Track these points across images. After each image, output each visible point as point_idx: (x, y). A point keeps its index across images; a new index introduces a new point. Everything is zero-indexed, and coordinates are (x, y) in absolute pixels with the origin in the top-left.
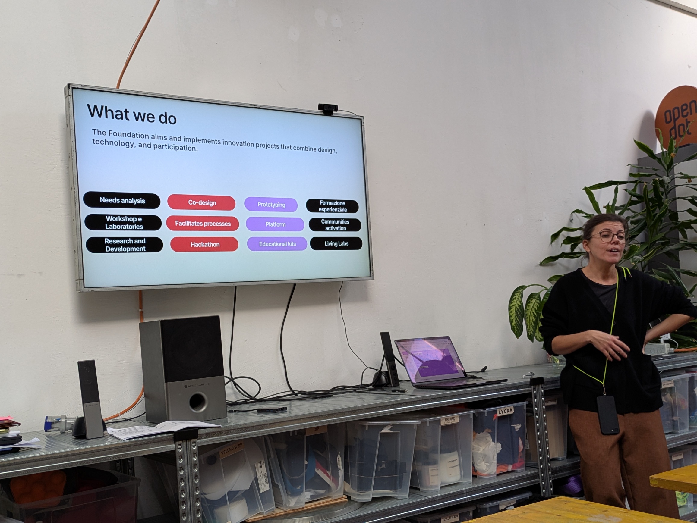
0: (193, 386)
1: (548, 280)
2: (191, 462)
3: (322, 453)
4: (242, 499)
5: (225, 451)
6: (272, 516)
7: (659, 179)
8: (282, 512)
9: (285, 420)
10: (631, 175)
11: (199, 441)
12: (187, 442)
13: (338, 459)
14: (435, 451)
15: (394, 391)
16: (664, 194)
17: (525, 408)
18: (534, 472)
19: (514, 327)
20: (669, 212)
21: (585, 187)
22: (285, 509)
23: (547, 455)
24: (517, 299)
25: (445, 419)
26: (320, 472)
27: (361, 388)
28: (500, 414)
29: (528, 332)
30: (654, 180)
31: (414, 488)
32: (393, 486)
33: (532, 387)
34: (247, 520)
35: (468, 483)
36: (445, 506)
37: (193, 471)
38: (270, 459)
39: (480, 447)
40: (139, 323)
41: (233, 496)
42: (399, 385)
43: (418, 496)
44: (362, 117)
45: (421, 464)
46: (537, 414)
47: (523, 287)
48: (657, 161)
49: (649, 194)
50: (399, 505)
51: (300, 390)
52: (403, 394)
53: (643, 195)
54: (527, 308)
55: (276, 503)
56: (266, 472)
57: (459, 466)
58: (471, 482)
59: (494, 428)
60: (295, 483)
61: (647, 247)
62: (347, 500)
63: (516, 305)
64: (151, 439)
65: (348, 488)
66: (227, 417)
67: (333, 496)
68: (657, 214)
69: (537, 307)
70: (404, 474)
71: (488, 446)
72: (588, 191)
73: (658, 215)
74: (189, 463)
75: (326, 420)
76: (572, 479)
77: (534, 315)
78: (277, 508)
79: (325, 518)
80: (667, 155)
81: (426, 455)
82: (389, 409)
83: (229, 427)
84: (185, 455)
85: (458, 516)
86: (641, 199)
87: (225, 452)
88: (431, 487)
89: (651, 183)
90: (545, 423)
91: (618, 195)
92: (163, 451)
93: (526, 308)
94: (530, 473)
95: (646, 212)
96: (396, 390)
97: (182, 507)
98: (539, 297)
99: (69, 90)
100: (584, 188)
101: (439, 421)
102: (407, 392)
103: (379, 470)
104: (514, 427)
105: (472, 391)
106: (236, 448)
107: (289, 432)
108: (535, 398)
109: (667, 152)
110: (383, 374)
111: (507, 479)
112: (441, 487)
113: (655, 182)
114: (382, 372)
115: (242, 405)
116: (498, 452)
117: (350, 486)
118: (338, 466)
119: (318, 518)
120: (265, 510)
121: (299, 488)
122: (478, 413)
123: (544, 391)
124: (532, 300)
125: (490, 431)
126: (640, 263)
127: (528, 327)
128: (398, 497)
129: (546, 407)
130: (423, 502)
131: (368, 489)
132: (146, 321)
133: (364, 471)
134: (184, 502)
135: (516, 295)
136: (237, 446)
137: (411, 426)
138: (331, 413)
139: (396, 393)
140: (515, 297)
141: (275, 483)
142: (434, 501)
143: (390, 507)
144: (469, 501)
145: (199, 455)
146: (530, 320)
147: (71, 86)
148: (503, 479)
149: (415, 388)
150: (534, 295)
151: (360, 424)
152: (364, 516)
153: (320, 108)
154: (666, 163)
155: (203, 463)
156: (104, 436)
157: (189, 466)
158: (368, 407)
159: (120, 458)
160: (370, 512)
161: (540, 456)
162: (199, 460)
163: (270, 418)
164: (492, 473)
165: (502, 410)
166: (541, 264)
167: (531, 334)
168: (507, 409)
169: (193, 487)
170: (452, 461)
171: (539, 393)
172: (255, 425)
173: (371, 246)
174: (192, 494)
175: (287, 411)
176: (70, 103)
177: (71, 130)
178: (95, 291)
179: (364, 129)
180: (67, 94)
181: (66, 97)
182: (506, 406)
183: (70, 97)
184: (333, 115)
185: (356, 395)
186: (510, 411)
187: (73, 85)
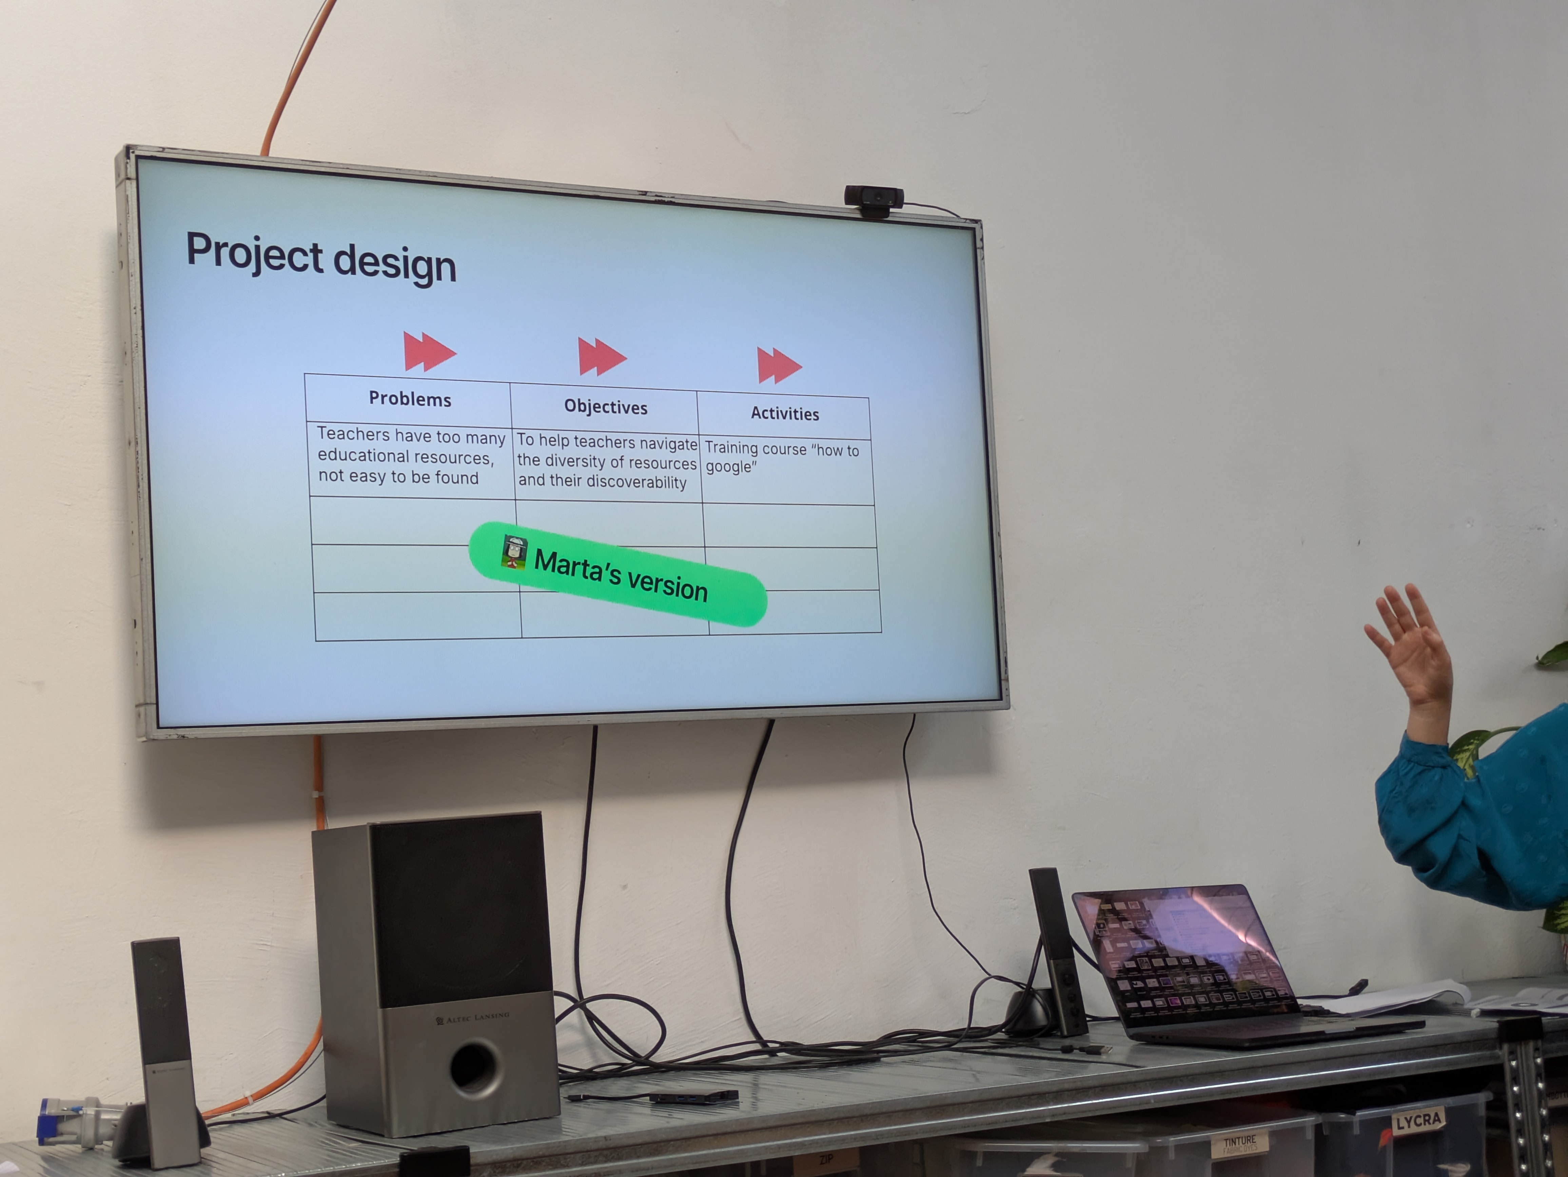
0: (461, 1019)
9: (729, 1130)
15: (1068, 1050)
17: (1482, 1112)
25: (1226, 1140)
27: (967, 1037)
28: (1400, 1128)
33: (1506, 1046)
40: (313, 833)
42: (1088, 1032)
44: (976, 221)
46: (1520, 1133)
47: (1481, 738)
51: (783, 1041)
52: (1095, 1060)
59: (1383, 1172)
66: (560, 1114)
75: (852, 1133)
82: (1048, 1104)
83: (567, 1143)
90: (1549, 1163)
96: (1075, 1047)
99: (127, 163)
101: (1206, 1145)
102: (1106, 1053)
104: (1447, 1171)
107: (742, 1165)
108: (1515, 1081)
110: (1038, 996)
114: (1035, 991)
115: (608, 1082)
122: (1331, 1124)
123: (1546, 1062)
129: (1552, 1111)
132: (332, 824)
137: (1118, 1158)
138: (867, 1112)
139: (1076, 1055)
147: (133, 152)
149: (1134, 1042)
151: (958, 1146)
153: (848, 202)
156: (199, 1163)
158: (984, 1096)
163: (685, 1123)
165: (1406, 1118)
166: (1541, 665)
168: (1425, 1116)
171: (1529, 1066)
172: (639, 1141)
175: (738, 1102)
176: (129, 199)
177: (132, 276)
178: (190, 737)
179: (983, 259)
180: (123, 176)
181: (118, 182)
182: (1419, 1104)
183: (131, 183)
184: (889, 219)
185: (951, 1060)
186: (1435, 1121)
187: (139, 148)
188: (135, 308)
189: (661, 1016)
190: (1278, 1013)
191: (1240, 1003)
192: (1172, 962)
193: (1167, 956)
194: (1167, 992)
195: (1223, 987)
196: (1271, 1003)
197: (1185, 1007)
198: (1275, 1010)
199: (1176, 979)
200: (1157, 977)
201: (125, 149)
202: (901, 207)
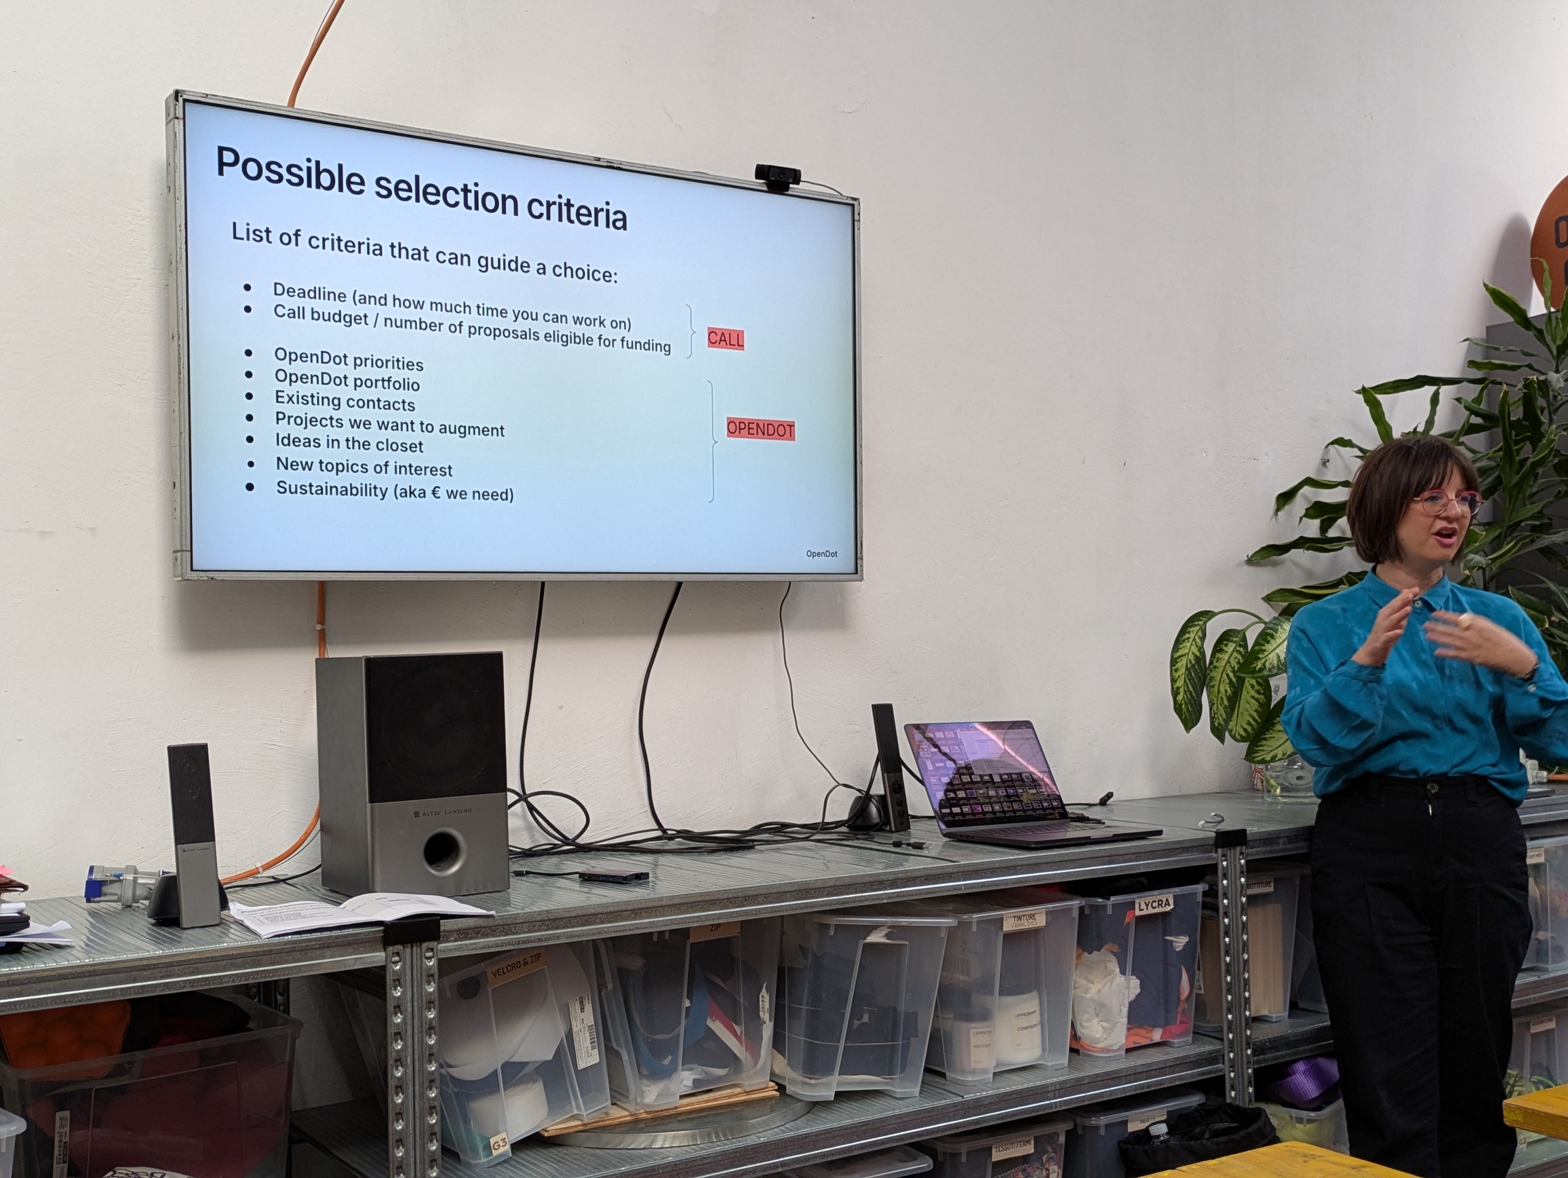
0: (433, 813)
1: (1263, 599)
2: (421, 995)
3: (724, 981)
4: (535, 1081)
5: (501, 971)
6: (601, 1123)
7: (1537, 378)
8: (626, 1116)
9: (643, 906)
10: (1472, 364)
11: (442, 946)
12: (415, 949)
13: (761, 999)
14: (986, 988)
15: (897, 844)
16: (1546, 412)
17: (1200, 898)
18: (1211, 1048)
19: (1181, 705)
20: (1555, 456)
21: (1364, 388)
22: (632, 1108)
23: (1245, 1010)
24: (1191, 640)
25: (1014, 917)
26: (717, 1027)
27: (821, 829)
28: (1140, 910)
29: (1212, 719)
30: (1526, 380)
31: (934, 1072)
32: (886, 1065)
33: (1220, 851)
34: (545, 1130)
35: (1058, 1068)
36: (1003, 1118)
37: (424, 1015)
38: (603, 992)
39: (1091, 985)
40: (316, 659)
41: (514, 1074)
43: (942, 1091)
44: (855, 199)
45: (951, 1016)
46: (1226, 915)
47: (1207, 615)
48: (1535, 335)
49: (1511, 409)
50: (897, 1112)
51: (679, 829)
53: (1497, 412)
54: (1215, 664)
55: (613, 1094)
56: (593, 1023)
57: (1039, 1026)
58: (1067, 1064)
59: (1127, 941)
60: (658, 1050)
61: (1499, 535)
62: (777, 1094)
63: (1188, 654)
64: (329, 937)
65: (781, 1065)
66: (509, 888)
67: (746, 1084)
68: (1527, 459)
69: (1239, 663)
70: (912, 1039)
71: (1109, 984)
72: (1370, 395)
73: (1530, 461)
74: (416, 997)
75: (738, 909)
76: (1301, 1066)
77: (1230, 680)
78: (615, 1104)
79: (725, 1135)
80: (1557, 322)
81: (966, 995)
82: (886, 889)
83: (514, 916)
84: (408, 978)
85: (1033, 1142)
86: (1490, 421)
87: (501, 973)
88: (974, 1072)
89: (1520, 386)
90: (1245, 937)
91: (1438, 409)
92: (356, 967)
93: (1211, 663)
94: (1202, 1049)
95: (1501, 453)
97: (395, 1098)
98: (1244, 639)
100: (1360, 388)
101: (1000, 921)
103: (855, 1027)
104: (1172, 941)
105: (1081, 857)
106: (527, 963)
107: (651, 934)
108: (1225, 876)
109: (1559, 315)
110: (873, 800)
111: (1149, 1061)
112: (995, 1074)
113: (1528, 385)
114: (872, 797)
115: (542, 858)
116: (1132, 997)
117: (785, 1062)
118: (761, 1014)
119: (709, 1135)
120: (586, 1111)
121: (667, 1061)
122: (1091, 906)
123: (1247, 862)
124: (1226, 645)
125: (1116, 949)
126: (1481, 571)
127: (1215, 708)
128: (895, 1092)
129: (1249, 898)
130: (954, 1109)
131: (828, 1071)
133: (821, 1029)
134: (399, 1088)
135: (1189, 632)
136: (529, 960)
137: (936, 929)
139: (903, 849)
140: (1187, 636)
141: (612, 1048)
142: (978, 1105)
143: (877, 1116)
144: (1059, 1109)
145: (440, 976)
146: (1219, 691)
148: (1140, 1062)
149: (947, 839)
150: (1231, 633)
151: (816, 920)
152: (816, 1136)
153: (758, 177)
154: (1554, 341)
155: (449, 995)
156: (221, 923)
157: (415, 1004)
158: (838, 883)
159: (256, 979)
160: (828, 1126)
161: (1229, 1011)
162: (440, 989)
163: (610, 901)
164: (1116, 1047)
165: (1145, 903)
166: (1250, 561)
167: (1219, 724)
168: (1159, 901)
169: (422, 1052)
170: (1024, 1015)
171: (1235, 866)
172: (574, 914)
173: (861, 503)
174: (419, 1070)
176: (177, 136)
177: (177, 198)
178: (218, 578)
179: (859, 229)
180: (172, 115)
181: (168, 121)
182: (1156, 892)
183: (178, 122)
184: (789, 192)
185: (811, 849)
186: (1166, 905)
188: (180, 226)
189: (587, 808)
190: (1052, 819)
191: (1024, 811)
192: (976, 778)
193: (973, 774)
194: (972, 801)
195: (1012, 799)
196: (1047, 812)
197: (984, 813)
198: (1050, 817)
199: (979, 792)
200: (965, 790)
201: (174, 93)
202: (798, 184)
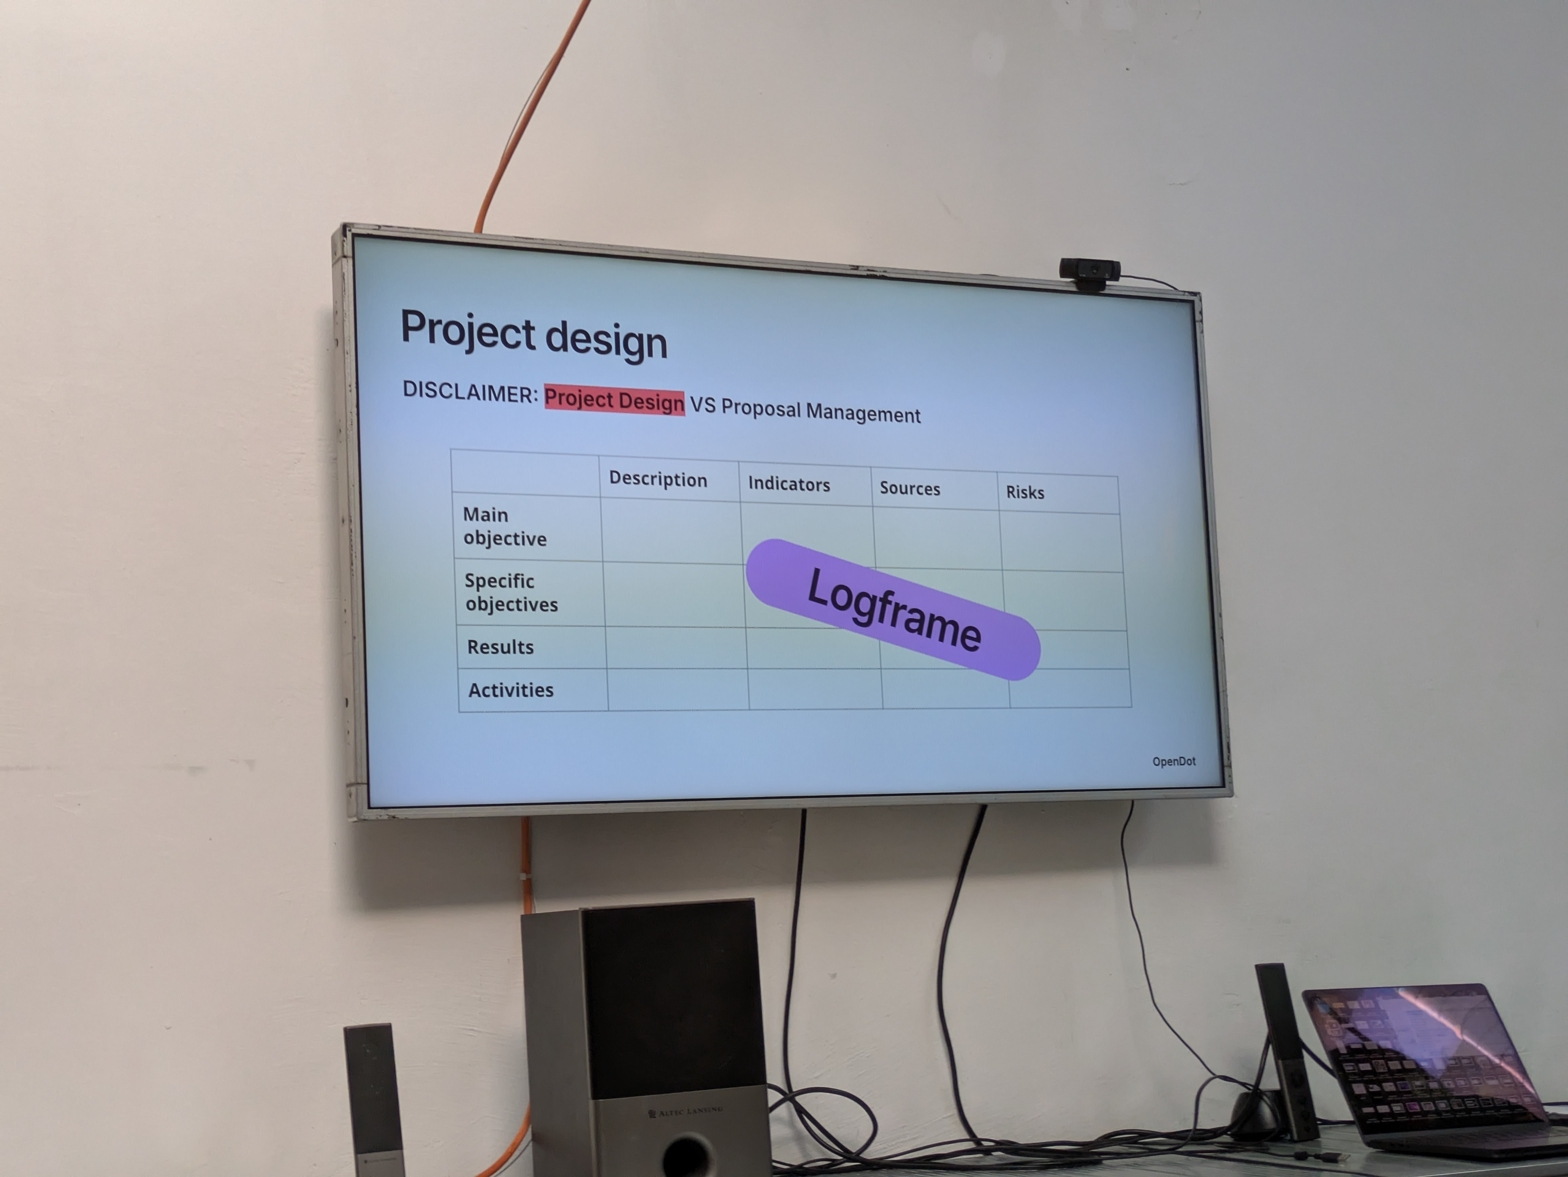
0: (674, 1113)
15: (1300, 1156)
27: (1193, 1139)
40: (522, 916)
42: (1319, 1137)
44: (1194, 294)
51: (997, 1139)
52: (1333, 1169)
96: (1307, 1153)
99: (344, 241)
102: (1343, 1161)
110: (1265, 1098)
114: (1262, 1093)
132: (540, 908)
139: (1309, 1163)
147: (350, 231)
149: (1371, 1150)
153: (1063, 274)
176: (346, 277)
177: (347, 353)
178: (400, 817)
179: (1202, 331)
180: (339, 254)
181: (334, 260)
183: (347, 261)
184: (1105, 292)
185: (1176, 1164)
187: (356, 226)
188: (350, 386)
189: (873, 1110)
191: (1483, 1110)
192: (1408, 1065)
193: (1404, 1059)
194: (1405, 1097)
197: (1424, 1113)
199: (1414, 1083)
200: (1394, 1081)
201: (342, 227)
202: (1117, 280)
